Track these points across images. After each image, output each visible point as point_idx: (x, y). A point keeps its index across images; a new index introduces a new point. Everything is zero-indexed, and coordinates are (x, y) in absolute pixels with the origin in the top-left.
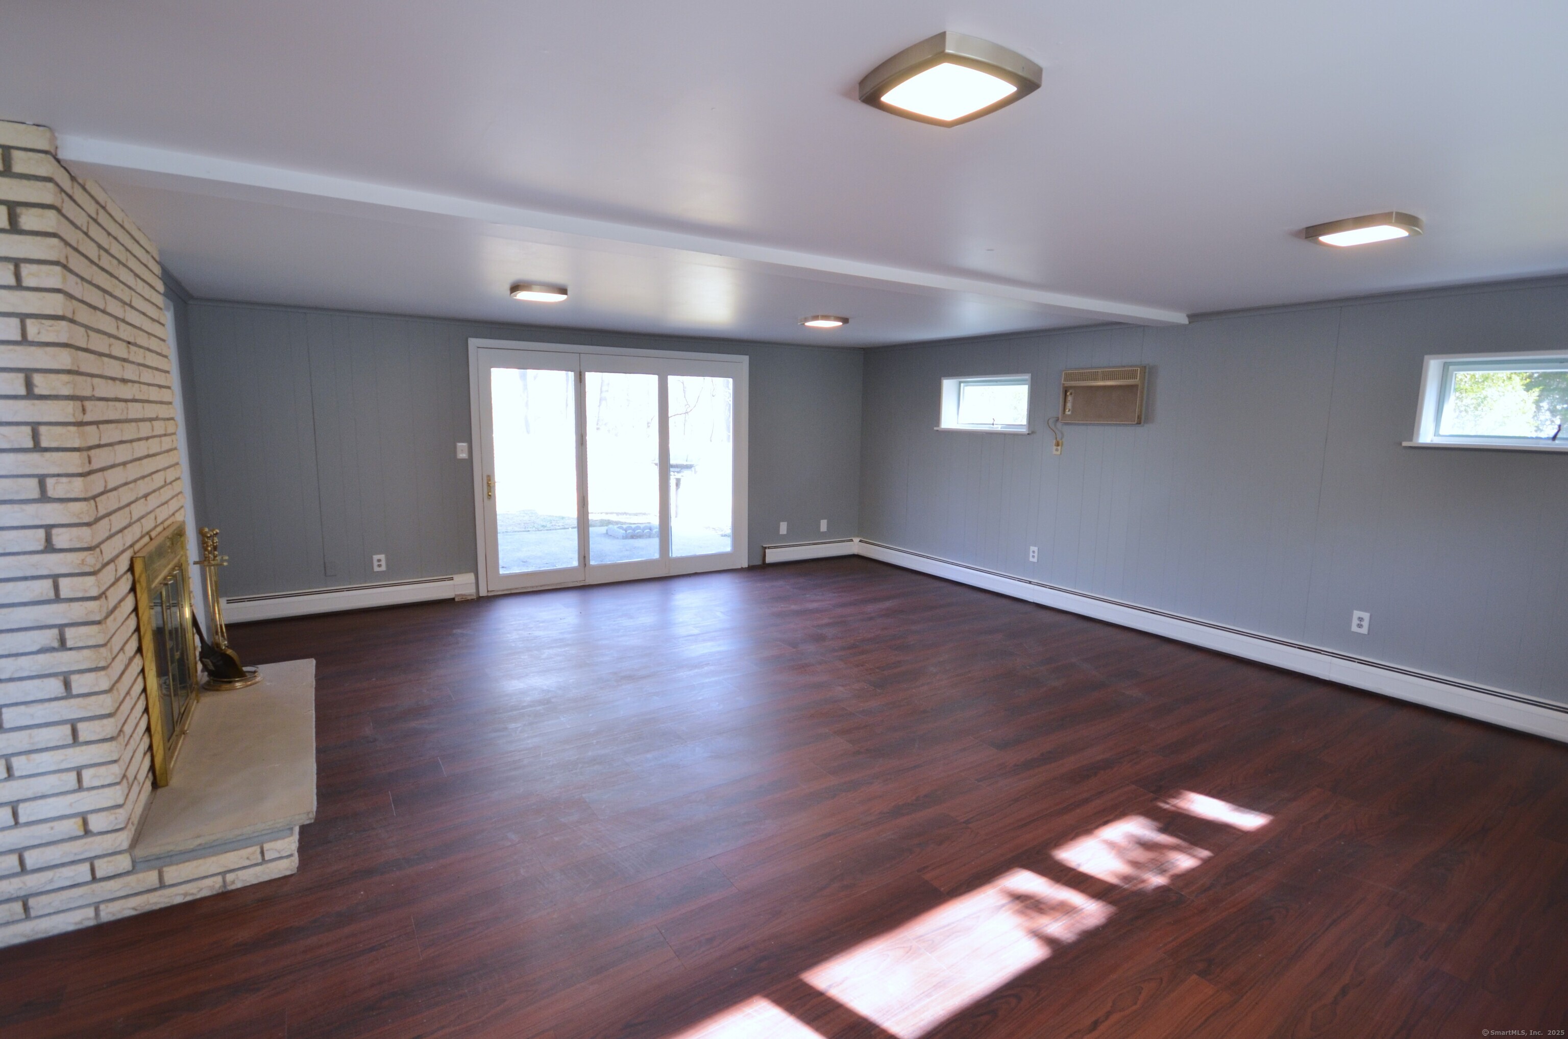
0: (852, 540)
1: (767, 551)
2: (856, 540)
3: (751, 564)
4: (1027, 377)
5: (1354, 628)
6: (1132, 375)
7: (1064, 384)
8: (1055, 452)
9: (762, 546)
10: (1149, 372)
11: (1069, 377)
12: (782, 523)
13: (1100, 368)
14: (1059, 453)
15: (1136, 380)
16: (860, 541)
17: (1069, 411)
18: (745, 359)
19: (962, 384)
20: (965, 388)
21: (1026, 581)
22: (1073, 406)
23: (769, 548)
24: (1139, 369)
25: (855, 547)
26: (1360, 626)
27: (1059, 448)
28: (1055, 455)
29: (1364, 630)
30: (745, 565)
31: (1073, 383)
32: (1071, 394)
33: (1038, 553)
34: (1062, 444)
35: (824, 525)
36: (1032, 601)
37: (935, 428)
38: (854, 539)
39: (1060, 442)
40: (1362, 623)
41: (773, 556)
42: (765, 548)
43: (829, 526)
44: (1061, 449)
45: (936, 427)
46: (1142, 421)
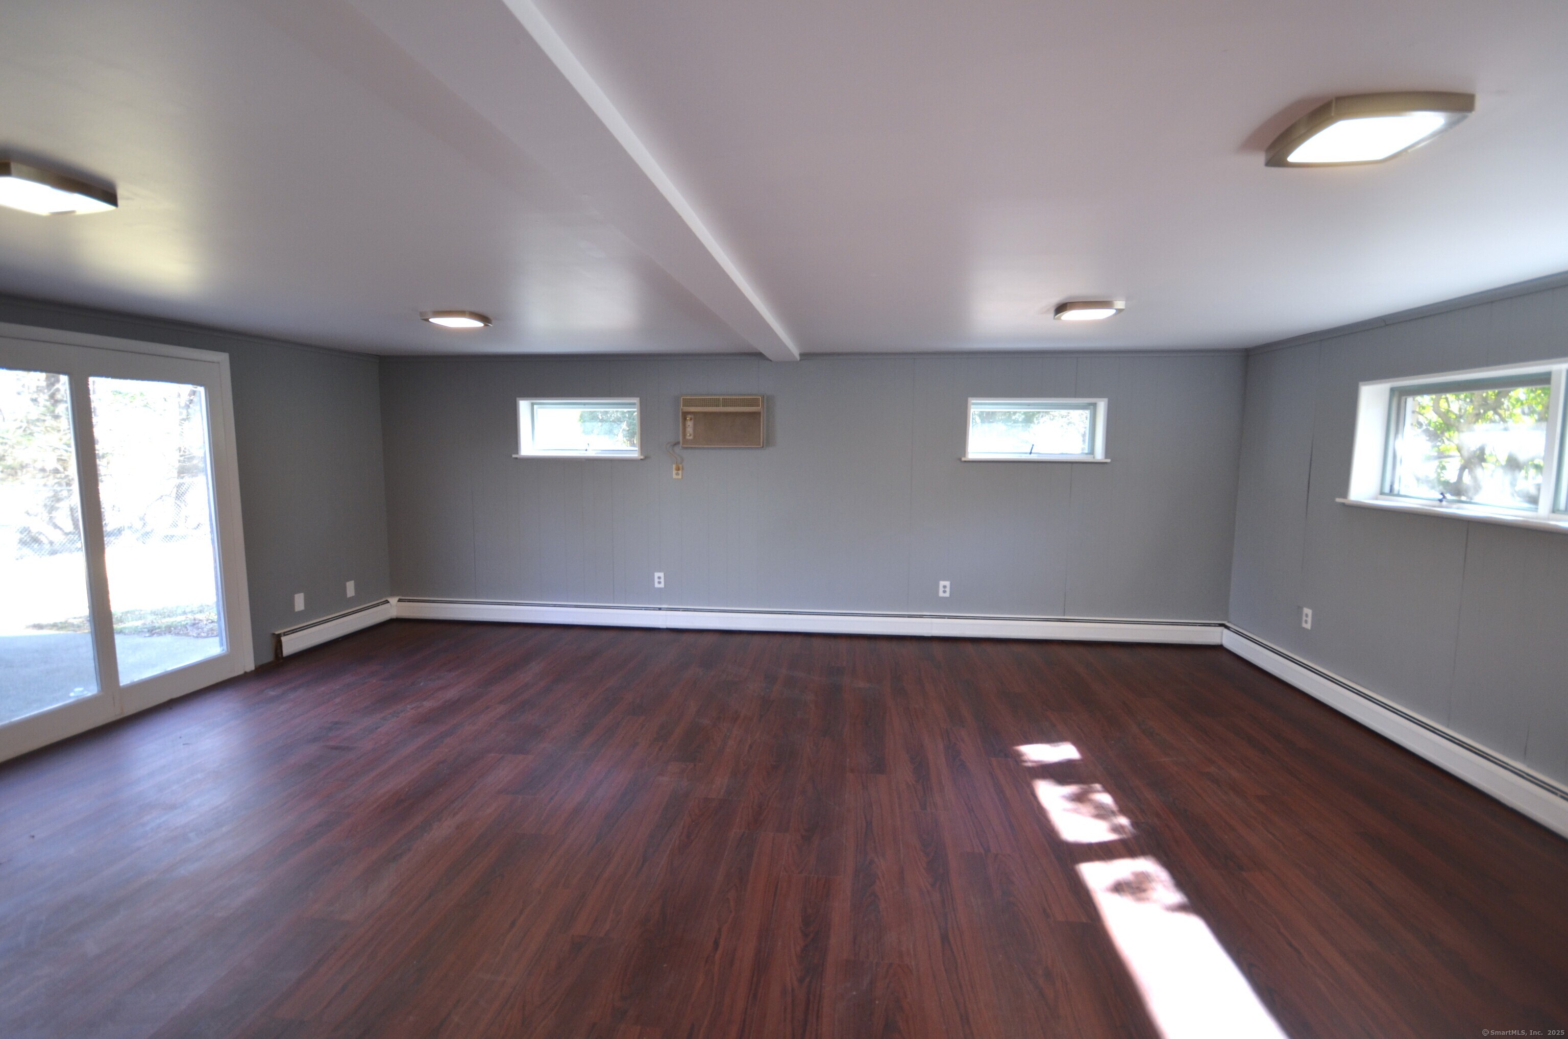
0: (387, 602)
1: (284, 639)
2: (393, 601)
3: (260, 663)
4: (636, 400)
5: (941, 594)
6: (754, 402)
7: (682, 409)
8: (675, 476)
9: (274, 634)
10: (769, 401)
11: (688, 403)
12: (296, 596)
13: (721, 395)
14: (680, 477)
15: (758, 408)
16: (398, 601)
17: (690, 435)
18: (223, 358)
19: (535, 406)
20: (538, 409)
21: (654, 609)
22: (694, 429)
23: (285, 634)
24: (760, 398)
25: (394, 608)
26: (944, 592)
27: (680, 472)
28: (675, 479)
29: (947, 595)
30: (250, 666)
31: (692, 409)
32: (691, 419)
33: (665, 579)
34: (683, 469)
35: (350, 589)
36: (665, 627)
37: (514, 456)
38: (389, 600)
39: (681, 466)
40: (946, 589)
41: (292, 645)
42: (279, 636)
43: (357, 587)
44: (682, 473)
45: (515, 454)
46: (765, 446)
